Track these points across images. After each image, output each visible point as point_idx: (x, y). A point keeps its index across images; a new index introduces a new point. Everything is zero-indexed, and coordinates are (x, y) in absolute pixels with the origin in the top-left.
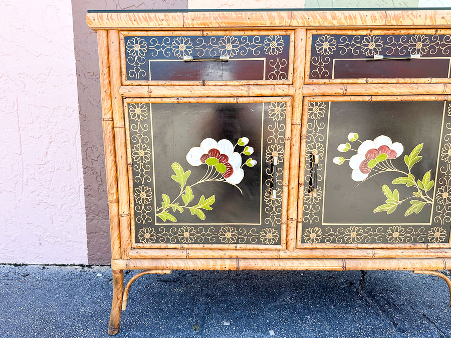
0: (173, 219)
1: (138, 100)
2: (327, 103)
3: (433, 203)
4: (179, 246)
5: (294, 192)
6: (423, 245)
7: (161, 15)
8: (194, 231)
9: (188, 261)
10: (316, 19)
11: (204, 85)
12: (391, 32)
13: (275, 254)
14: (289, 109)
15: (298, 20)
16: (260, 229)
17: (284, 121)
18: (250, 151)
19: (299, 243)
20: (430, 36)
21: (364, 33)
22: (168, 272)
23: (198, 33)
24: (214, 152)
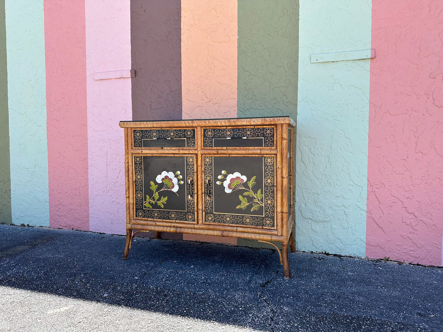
0: (151, 207)
1: (138, 155)
2: (212, 157)
3: (264, 205)
4: (152, 219)
5: (200, 197)
6: (261, 227)
7: (145, 123)
8: (159, 213)
9: (156, 227)
10: (203, 123)
11: (162, 149)
12: (235, 127)
13: (192, 226)
14: (195, 160)
15: (195, 124)
16: (186, 213)
17: (193, 165)
18: (181, 177)
19: (204, 221)
20: (253, 129)
21: (224, 128)
22: (148, 232)
23: (160, 129)
24: (166, 177)
